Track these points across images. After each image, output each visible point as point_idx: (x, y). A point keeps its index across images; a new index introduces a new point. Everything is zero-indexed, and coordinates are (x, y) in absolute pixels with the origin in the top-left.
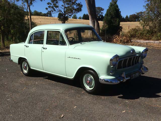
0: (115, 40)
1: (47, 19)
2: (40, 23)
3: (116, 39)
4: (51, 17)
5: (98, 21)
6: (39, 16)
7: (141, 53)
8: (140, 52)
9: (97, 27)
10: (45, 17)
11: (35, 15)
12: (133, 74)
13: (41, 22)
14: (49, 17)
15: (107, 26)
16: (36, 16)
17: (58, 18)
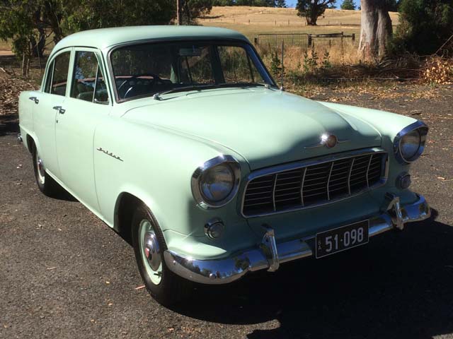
0: (428, 71)
1: (270, 13)
2: (247, 24)
3: (434, 68)
4: (282, 8)
5: (389, 13)
6: (249, 7)
7: (392, 140)
8: (387, 138)
9: (384, 33)
10: (266, 8)
11: (241, 5)
12: (329, 234)
13: (251, 23)
14: (276, 9)
15: (411, 29)
16: (242, 7)
17: (297, 8)
